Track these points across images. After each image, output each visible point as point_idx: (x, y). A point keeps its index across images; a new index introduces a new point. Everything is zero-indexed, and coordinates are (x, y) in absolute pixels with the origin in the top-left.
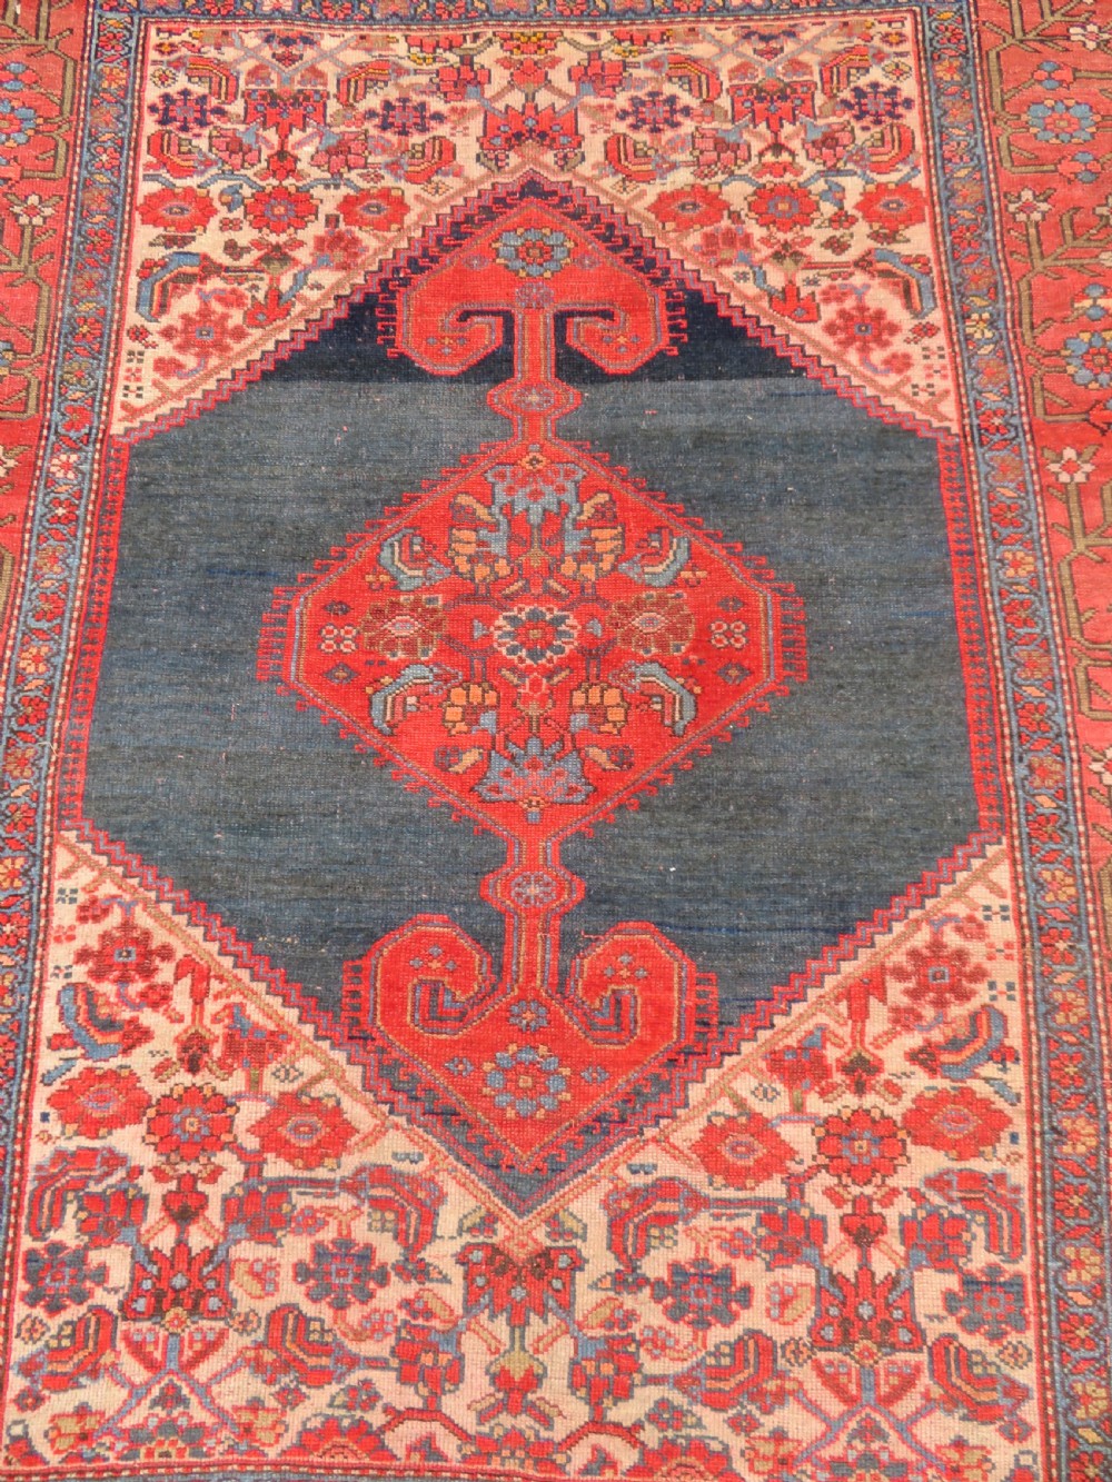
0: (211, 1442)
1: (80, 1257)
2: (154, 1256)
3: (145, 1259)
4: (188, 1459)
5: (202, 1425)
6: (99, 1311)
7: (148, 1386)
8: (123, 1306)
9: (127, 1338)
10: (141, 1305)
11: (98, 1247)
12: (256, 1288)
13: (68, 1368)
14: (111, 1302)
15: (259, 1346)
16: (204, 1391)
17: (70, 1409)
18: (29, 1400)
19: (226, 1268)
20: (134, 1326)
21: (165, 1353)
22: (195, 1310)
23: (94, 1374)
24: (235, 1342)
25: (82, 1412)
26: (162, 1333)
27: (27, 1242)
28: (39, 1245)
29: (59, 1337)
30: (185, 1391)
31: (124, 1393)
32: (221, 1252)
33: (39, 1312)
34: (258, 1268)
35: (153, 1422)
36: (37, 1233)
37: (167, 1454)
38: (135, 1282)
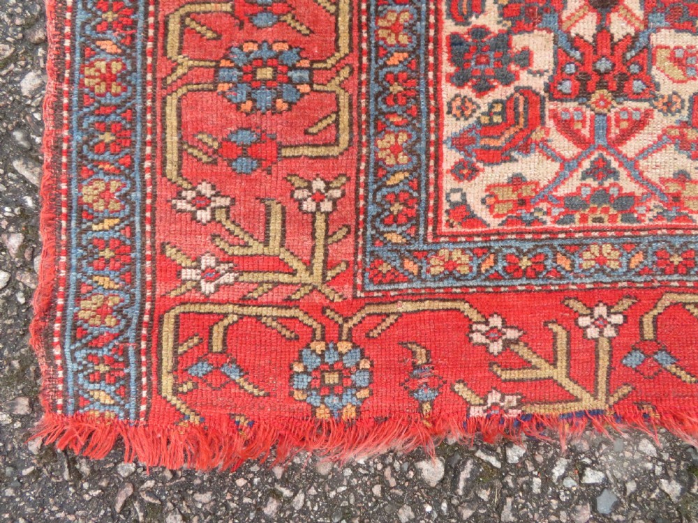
0: (642, 210)
1: (503, 41)
2: (576, 42)
3: (567, 45)
4: (620, 224)
5: (631, 195)
6: (526, 92)
7: (578, 159)
8: (548, 88)
9: (555, 116)
10: (567, 86)
11: (520, 31)
12: (677, 73)
13: (500, 143)
14: (538, 84)
15: (684, 125)
16: (632, 165)
17: (504, 180)
18: (465, 171)
19: (648, 54)
20: (560, 106)
21: (592, 131)
22: (620, 92)
23: (526, 149)
24: (660, 122)
25: (517, 181)
26: (589, 113)
27: (449, 27)
28: (462, 29)
29: (489, 114)
30: (614, 164)
31: (556, 166)
32: (642, 41)
33: (467, 91)
34: (679, 54)
35: (586, 192)
36: (461, 19)
37: (600, 220)
38: (559, 65)
